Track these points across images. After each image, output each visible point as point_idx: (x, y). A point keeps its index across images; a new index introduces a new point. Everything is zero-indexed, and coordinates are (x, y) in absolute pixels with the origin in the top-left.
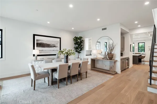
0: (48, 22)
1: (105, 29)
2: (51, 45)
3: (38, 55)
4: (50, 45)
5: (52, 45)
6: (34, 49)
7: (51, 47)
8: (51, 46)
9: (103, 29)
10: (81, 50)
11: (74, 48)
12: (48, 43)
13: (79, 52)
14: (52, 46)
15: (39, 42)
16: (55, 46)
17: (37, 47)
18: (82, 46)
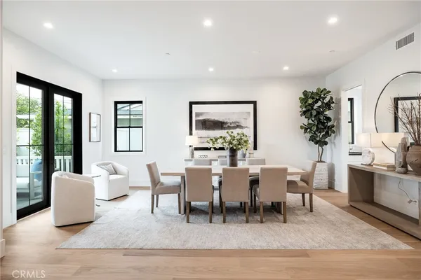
0: (211, 70)
1: (409, 39)
2: (229, 124)
3: (196, 149)
4: (226, 123)
5: (231, 123)
6: (191, 134)
7: (229, 128)
8: (229, 126)
9: (400, 44)
10: (327, 135)
11: (301, 127)
12: (221, 119)
13: (322, 143)
14: (232, 125)
15: (201, 118)
16: (238, 126)
17: (196, 129)
18: (329, 119)
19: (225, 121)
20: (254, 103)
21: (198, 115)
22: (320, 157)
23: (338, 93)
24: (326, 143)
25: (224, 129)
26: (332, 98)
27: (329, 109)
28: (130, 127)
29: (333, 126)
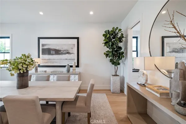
2: (62, 52)
4: (60, 51)
5: (63, 51)
6: (39, 57)
7: (62, 54)
11: (105, 54)
12: (57, 48)
14: (64, 52)
15: (45, 47)
16: (68, 53)
17: (42, 54)
18: (120, 48)
19: (60, 49)
20: (78, 38)
21: (43, 45)
22: (116, 72)
23: (126, 31)
24: (119, 64)
25: (59, 54)
26: (122, 34)
27: (121, 42)
28: (4, 53)
29: (123, 53)
